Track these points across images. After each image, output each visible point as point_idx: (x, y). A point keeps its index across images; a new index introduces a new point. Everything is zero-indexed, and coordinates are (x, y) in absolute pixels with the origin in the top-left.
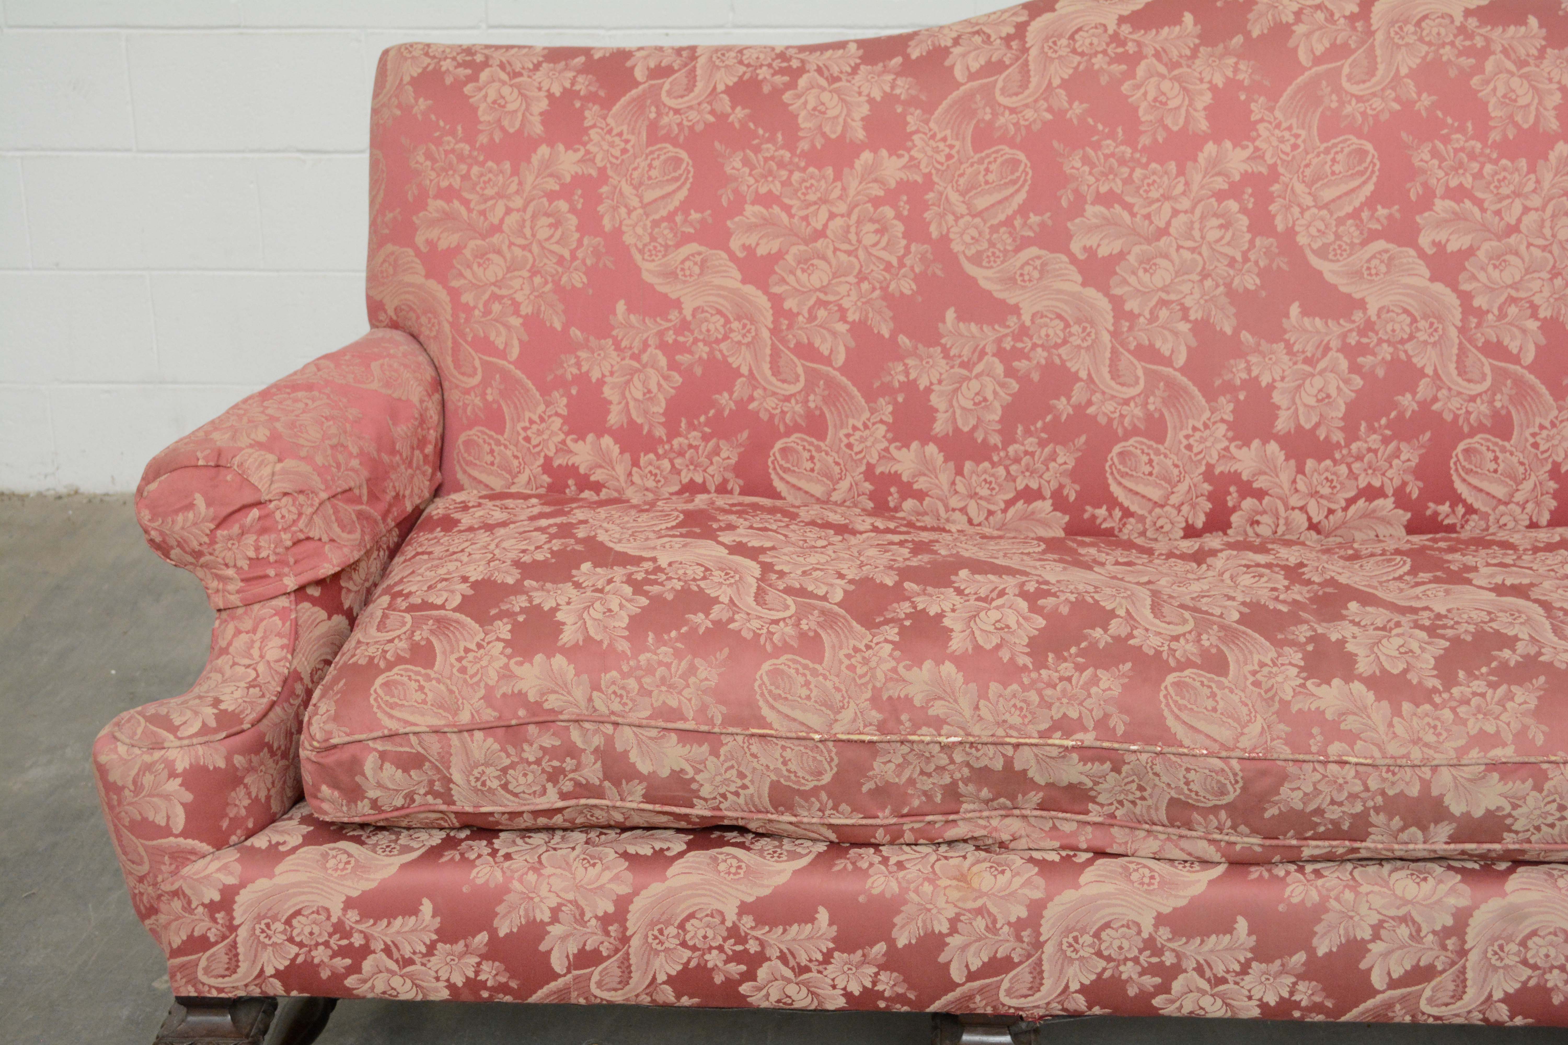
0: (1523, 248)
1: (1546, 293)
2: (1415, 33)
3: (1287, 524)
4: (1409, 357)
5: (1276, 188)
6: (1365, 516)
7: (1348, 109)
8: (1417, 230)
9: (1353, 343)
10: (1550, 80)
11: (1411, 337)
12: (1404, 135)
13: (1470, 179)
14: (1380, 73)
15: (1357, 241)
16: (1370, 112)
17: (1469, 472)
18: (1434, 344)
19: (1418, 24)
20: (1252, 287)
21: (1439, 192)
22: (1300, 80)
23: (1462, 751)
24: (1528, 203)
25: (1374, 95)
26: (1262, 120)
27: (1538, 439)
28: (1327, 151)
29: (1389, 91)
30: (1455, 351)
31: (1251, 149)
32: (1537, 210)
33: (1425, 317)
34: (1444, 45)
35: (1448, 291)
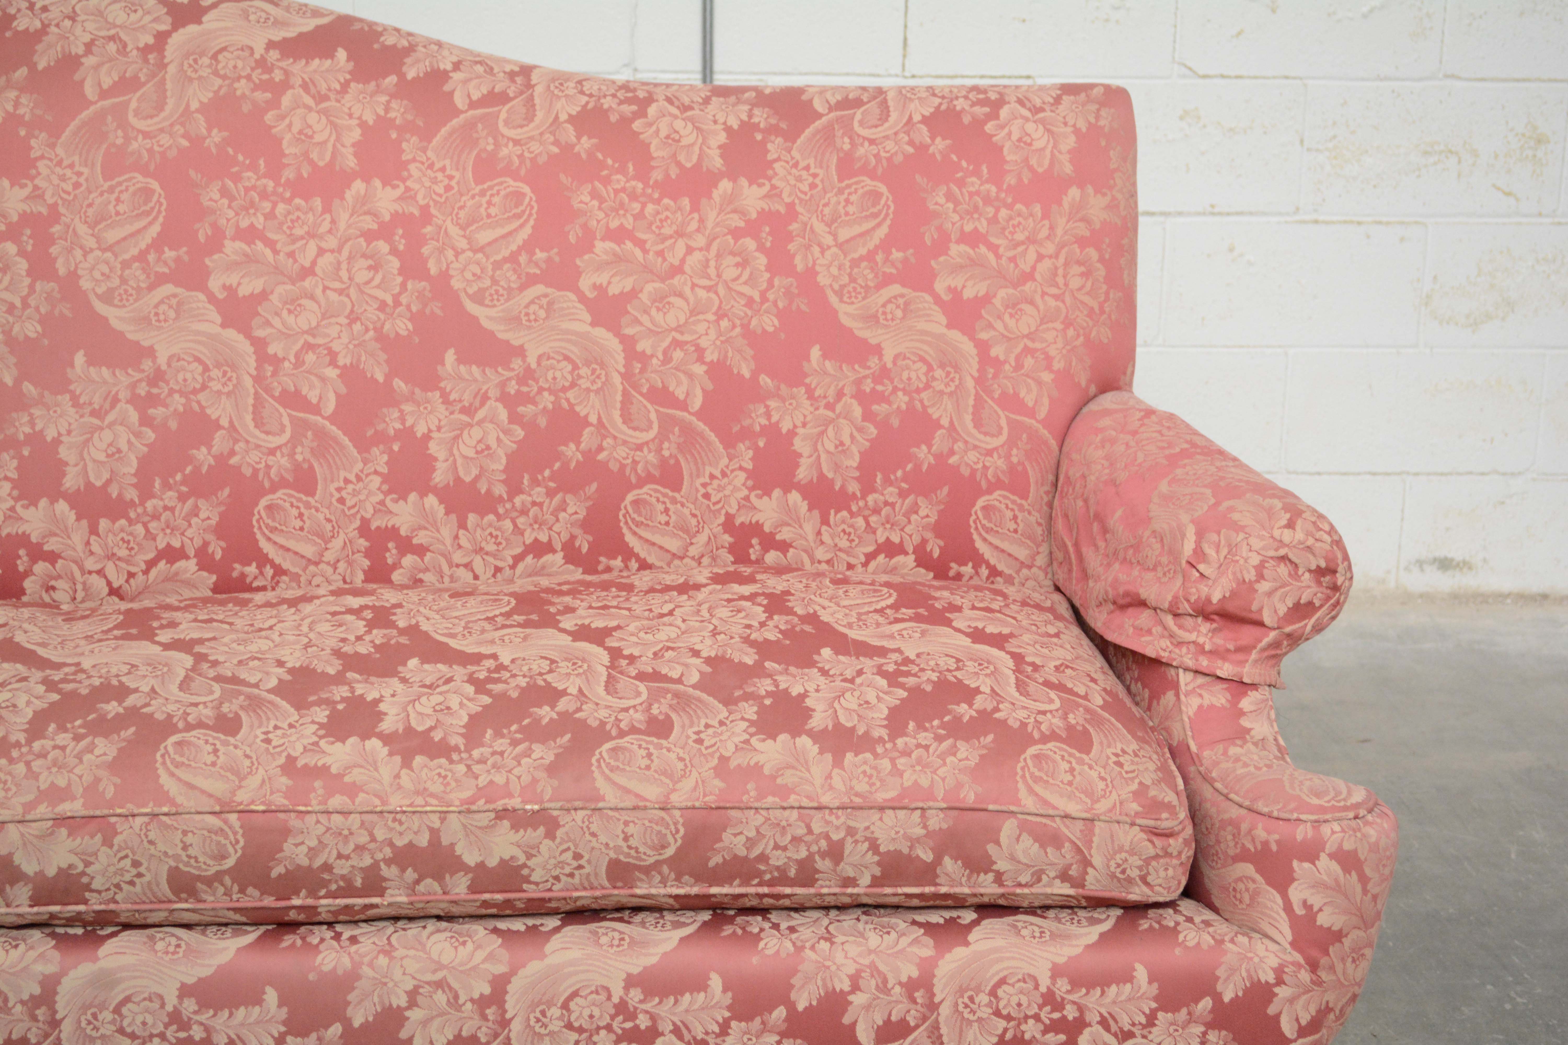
0: (319, 291)
1: (345, 339)
2: (210, 66)
3: (85, 589)
4: (202, 408)
5: (56, 229)
6: (167, 579)
7: (134, 145)
8: (206, 273)
9: (143, 393)
10: (351, 116)
11: (204, 387)
12: (192, 173)
13: (261, 219)
14: (168, 108)
15: (143, 285)
16: (156, 148)
17: (273, 530)
18: (229, 394)
19: (215, 57)
20: (33, 335)
21: (229, 232)
22: (85, 115)
23: (29, 807)
24: (324, 245)
25: (162, 130)
26: (42, 157)
27: (344, 494)
28: (111, 190)
29: (177, 127)
30: (251, 401)
31: (30, 188)
32: (332, 251)
33: (218, 365)
34: (239, 79)
35: (241, 337)
